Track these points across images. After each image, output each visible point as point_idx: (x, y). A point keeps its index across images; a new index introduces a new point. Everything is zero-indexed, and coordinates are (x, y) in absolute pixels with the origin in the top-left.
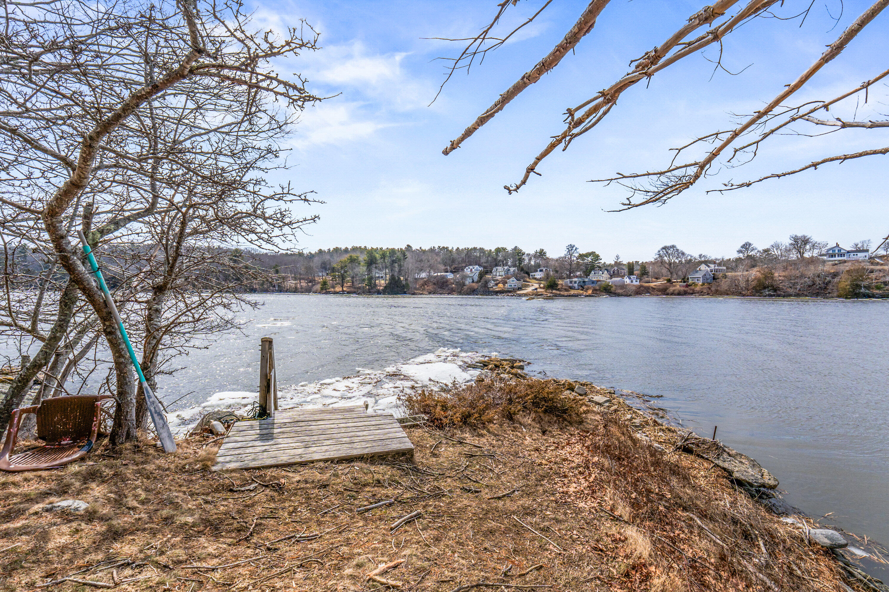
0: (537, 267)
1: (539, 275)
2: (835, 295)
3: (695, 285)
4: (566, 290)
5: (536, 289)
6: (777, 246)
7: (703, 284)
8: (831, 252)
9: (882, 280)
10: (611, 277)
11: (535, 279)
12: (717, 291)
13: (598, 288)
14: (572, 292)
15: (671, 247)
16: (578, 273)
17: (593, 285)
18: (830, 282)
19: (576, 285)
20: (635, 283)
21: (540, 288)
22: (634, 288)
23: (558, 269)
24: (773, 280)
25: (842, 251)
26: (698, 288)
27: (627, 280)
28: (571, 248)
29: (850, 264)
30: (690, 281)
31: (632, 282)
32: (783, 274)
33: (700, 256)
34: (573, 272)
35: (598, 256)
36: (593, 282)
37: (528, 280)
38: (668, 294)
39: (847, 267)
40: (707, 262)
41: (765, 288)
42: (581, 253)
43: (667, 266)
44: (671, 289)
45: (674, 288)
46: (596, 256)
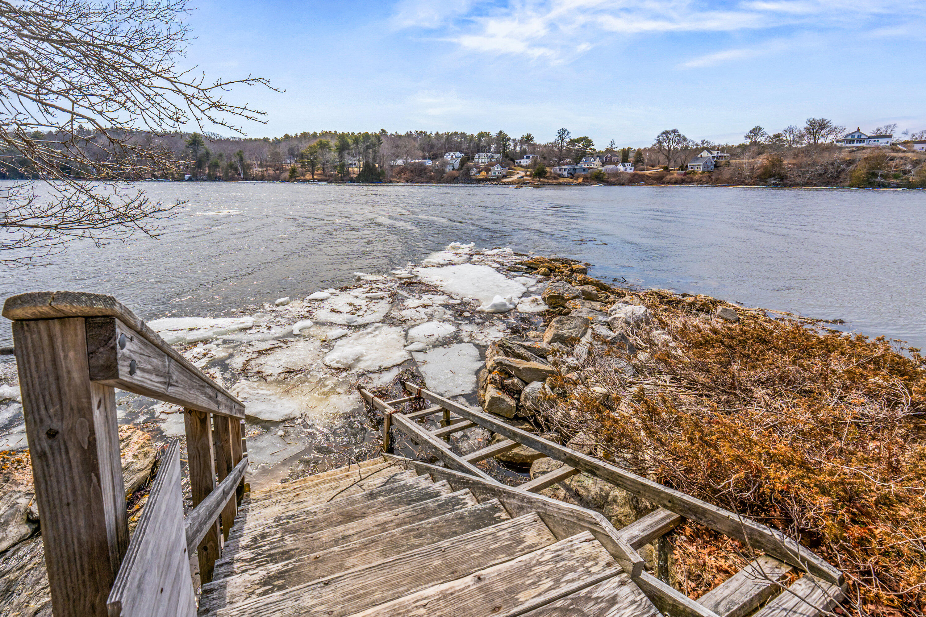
0: (523, 154)
1: (525, 162)
2: (847, 184)
3: (694, 173)
4: (555, 178)
5: (522, 177)
6: (790, 130)
7: (703, 172)
8: (850, 137)
9: (902, 168)
10: (603, 164)
11: (521, 166)
12: (717, 179)
13: (589, 176)
14: (561, 180)
15: (672, 132)
16: (568, 160)
17: (583, 173)
18: (843, 170)
19: (565, 173)
20: (629, 171)
21: (526, 176)
22: (628, 176)
23: (546, 155)
24: (781, 168)
25: (863, 137)
26: (697, 177)
27: (621, 168)
28: (563, 132)
29: (869, 150)
30: (689, 169)
31: (626, 169)
32: (794, 161)
33: (703, 141)
34: (563, 159)
35: (590, 141)
36: (584, 170)
37: (513, 167)
38: (663, 183)
39: (866, 154)
40: (709, 150)
41: (770, 176)
42: (572, 138)
43: (666, 153)
44: (668, 177)
45: (671, 177)
46: (588, 142)
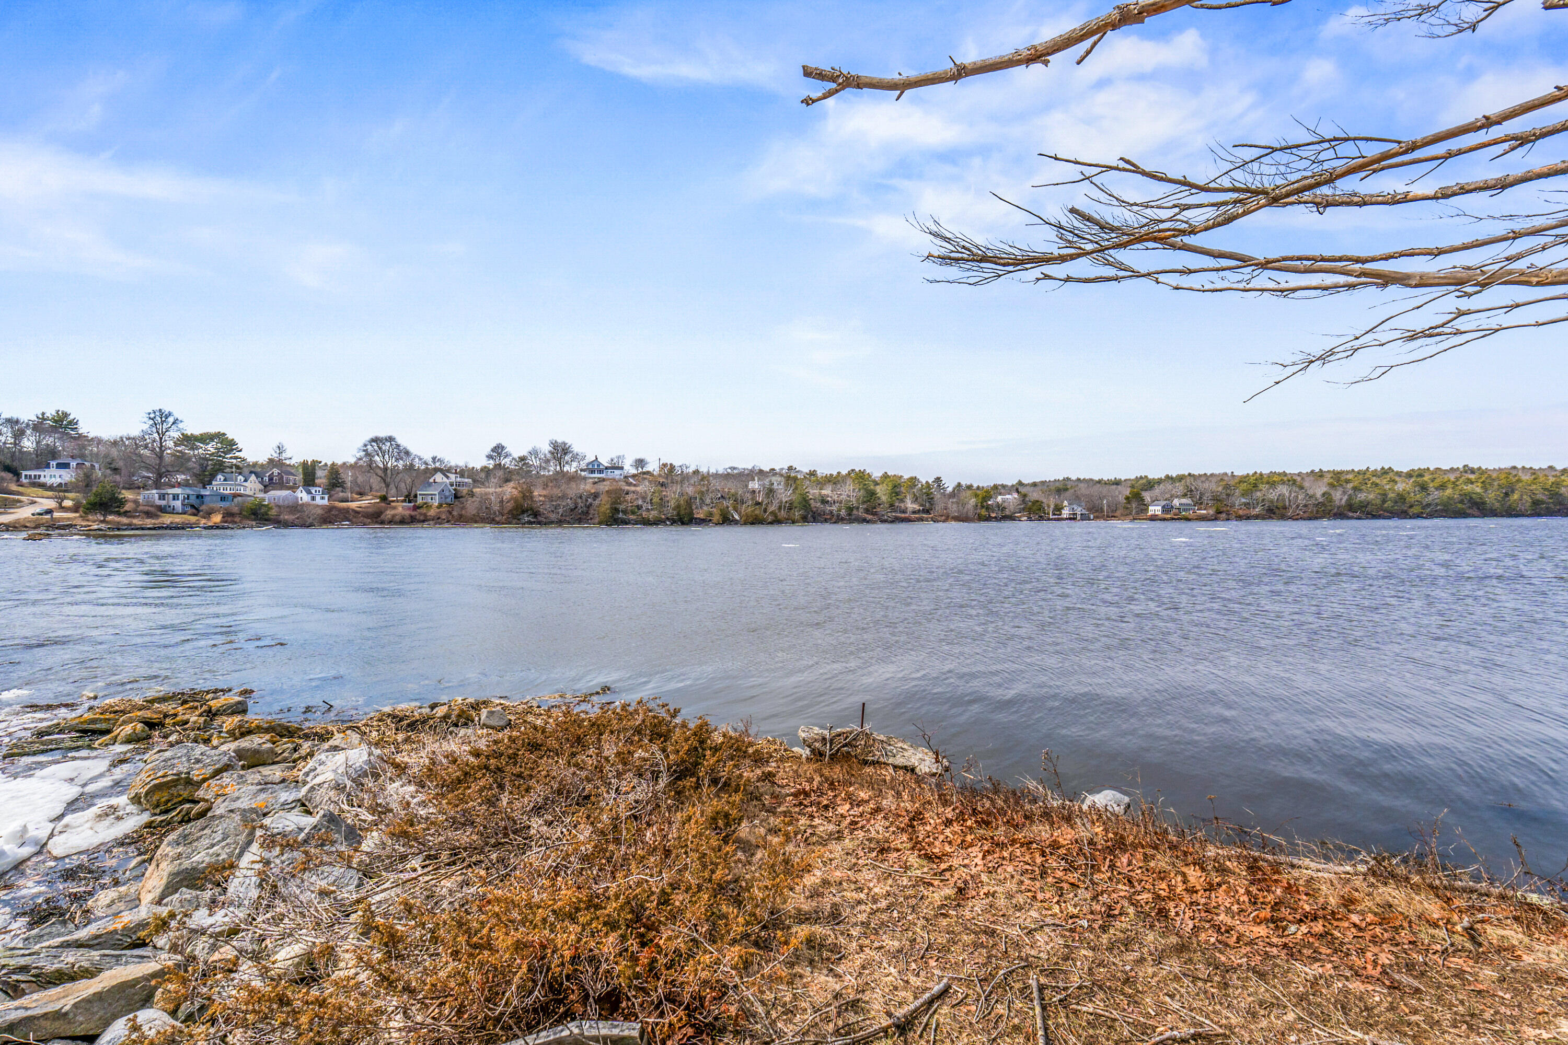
0: (44, 458)
1: (52, 476)
2: (596, 521)
3: (428, 506)
4: (149, 515)
5: (49, 512)
6: (535, 453)
7: (440, 506)
8: (590, 467)
9: (635, 503)
10: (266, 488)
11: (43, 486)
12: (461, 516)
13: (236, 510)
14: (167, 519)
15: (386, 440)
16: (180, 477)
17: (222, 504)
18: (591, 504)
19: (178, 504)
20: (318, 501)
21: (62, 508)
22: (319, 511)
23: (120, 464)
24: (532, 501)
25: (601, 467)
26: (432, 513)
27: (303, 496)
28: (160, 418)
29: (608, 483)
30: (420, 500)
31: (313, 499)
32: (544, 493)
33: (434, 459)
34: (168, 473)
35: (232, 443)
36: (223, 498)
37: (14, 487)
38: (382, 523)
39: (604, 487)
40: (445, 472)
41: (523, 512)
42: (189, 432)
43: (380, 473)
44: (389, 513)
45: (393, 512)
46: (230, 445)
